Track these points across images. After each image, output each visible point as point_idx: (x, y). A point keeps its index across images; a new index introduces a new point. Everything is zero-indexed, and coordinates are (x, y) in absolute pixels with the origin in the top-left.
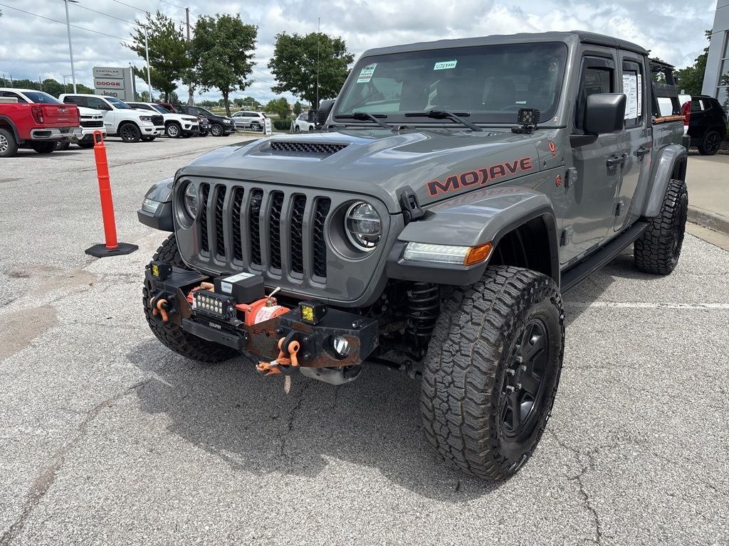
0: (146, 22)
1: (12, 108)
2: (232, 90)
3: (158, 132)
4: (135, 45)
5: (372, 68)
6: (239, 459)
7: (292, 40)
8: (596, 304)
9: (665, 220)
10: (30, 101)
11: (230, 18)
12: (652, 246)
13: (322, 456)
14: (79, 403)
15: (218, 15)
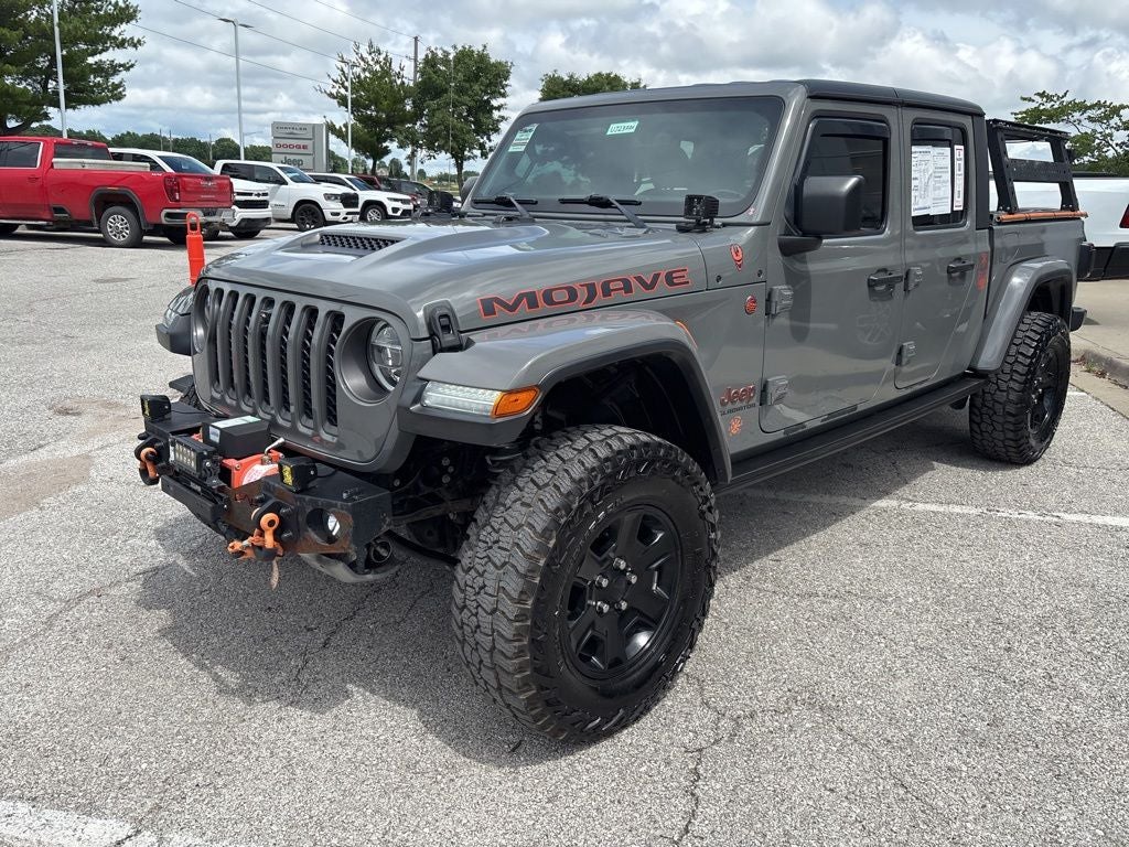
0: (353, 58)
1: (139, 179)
2: (469, 158)
3: (350, 217)
4: (334, 91)
5: (530, 130)
6: (232, 679)
7: (566, 84)
8: (882, 503)
9: (1016, 377)
10: (169, 169)
11: (473, 52)
12: (995, 418)
13: (349, 686)
14: (62, 589)
15: (455, 47)
